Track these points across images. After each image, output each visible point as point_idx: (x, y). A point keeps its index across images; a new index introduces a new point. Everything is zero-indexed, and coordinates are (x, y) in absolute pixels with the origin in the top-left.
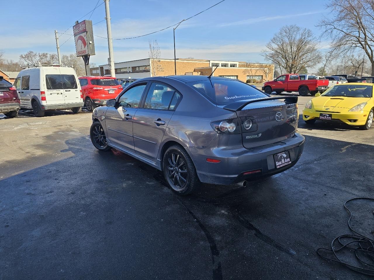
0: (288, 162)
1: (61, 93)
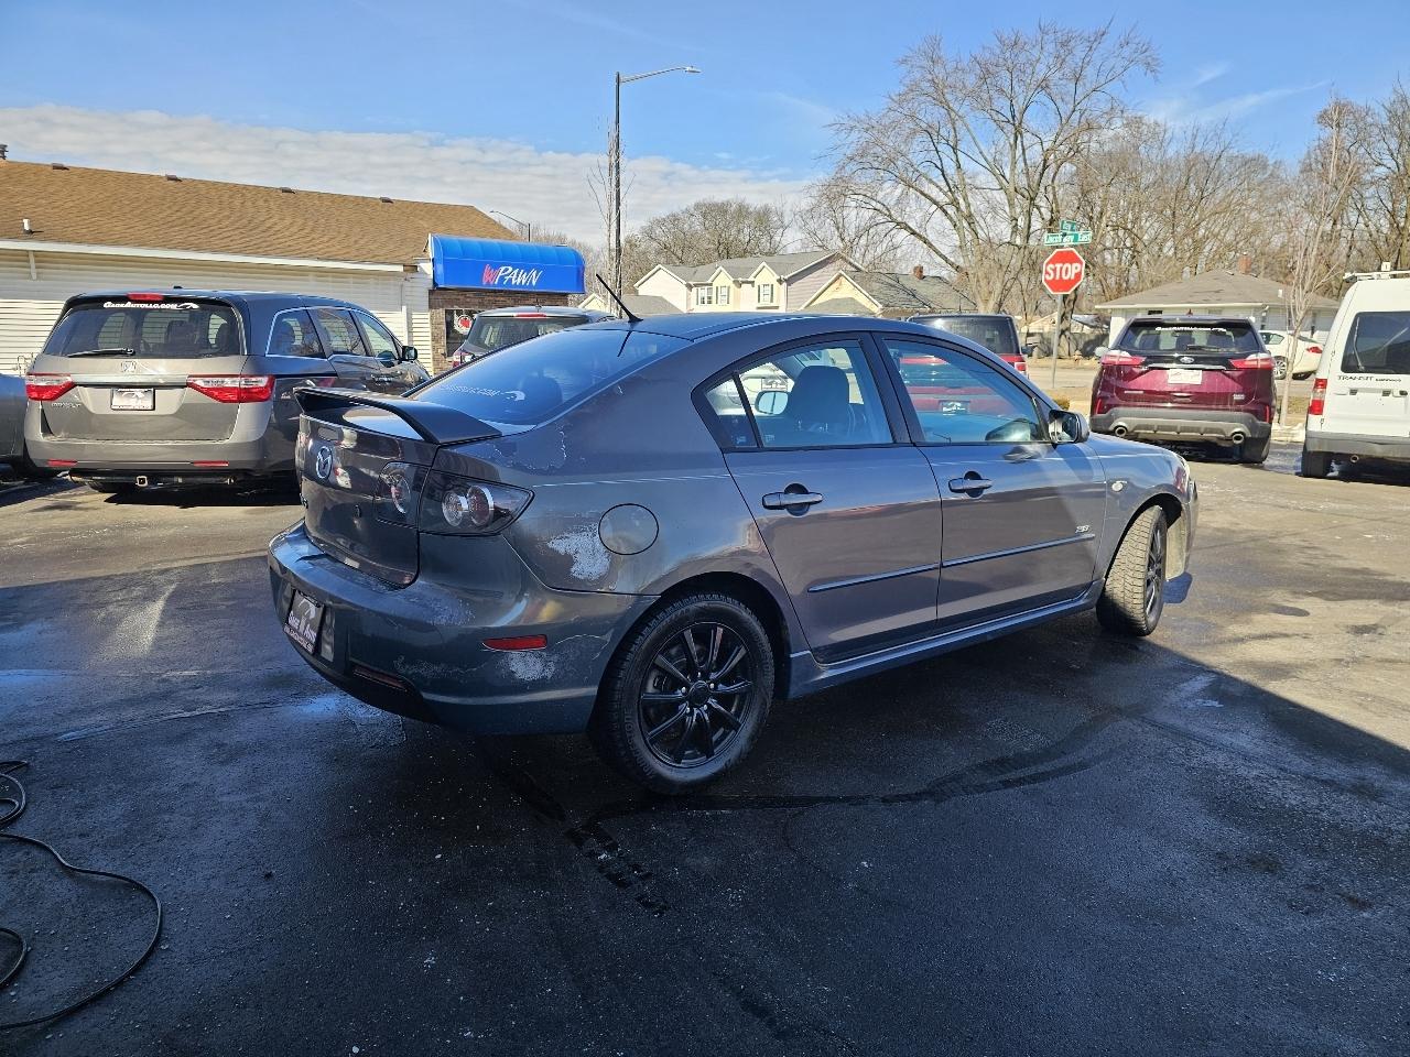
0: (309, 641)
1: (1403, 393)
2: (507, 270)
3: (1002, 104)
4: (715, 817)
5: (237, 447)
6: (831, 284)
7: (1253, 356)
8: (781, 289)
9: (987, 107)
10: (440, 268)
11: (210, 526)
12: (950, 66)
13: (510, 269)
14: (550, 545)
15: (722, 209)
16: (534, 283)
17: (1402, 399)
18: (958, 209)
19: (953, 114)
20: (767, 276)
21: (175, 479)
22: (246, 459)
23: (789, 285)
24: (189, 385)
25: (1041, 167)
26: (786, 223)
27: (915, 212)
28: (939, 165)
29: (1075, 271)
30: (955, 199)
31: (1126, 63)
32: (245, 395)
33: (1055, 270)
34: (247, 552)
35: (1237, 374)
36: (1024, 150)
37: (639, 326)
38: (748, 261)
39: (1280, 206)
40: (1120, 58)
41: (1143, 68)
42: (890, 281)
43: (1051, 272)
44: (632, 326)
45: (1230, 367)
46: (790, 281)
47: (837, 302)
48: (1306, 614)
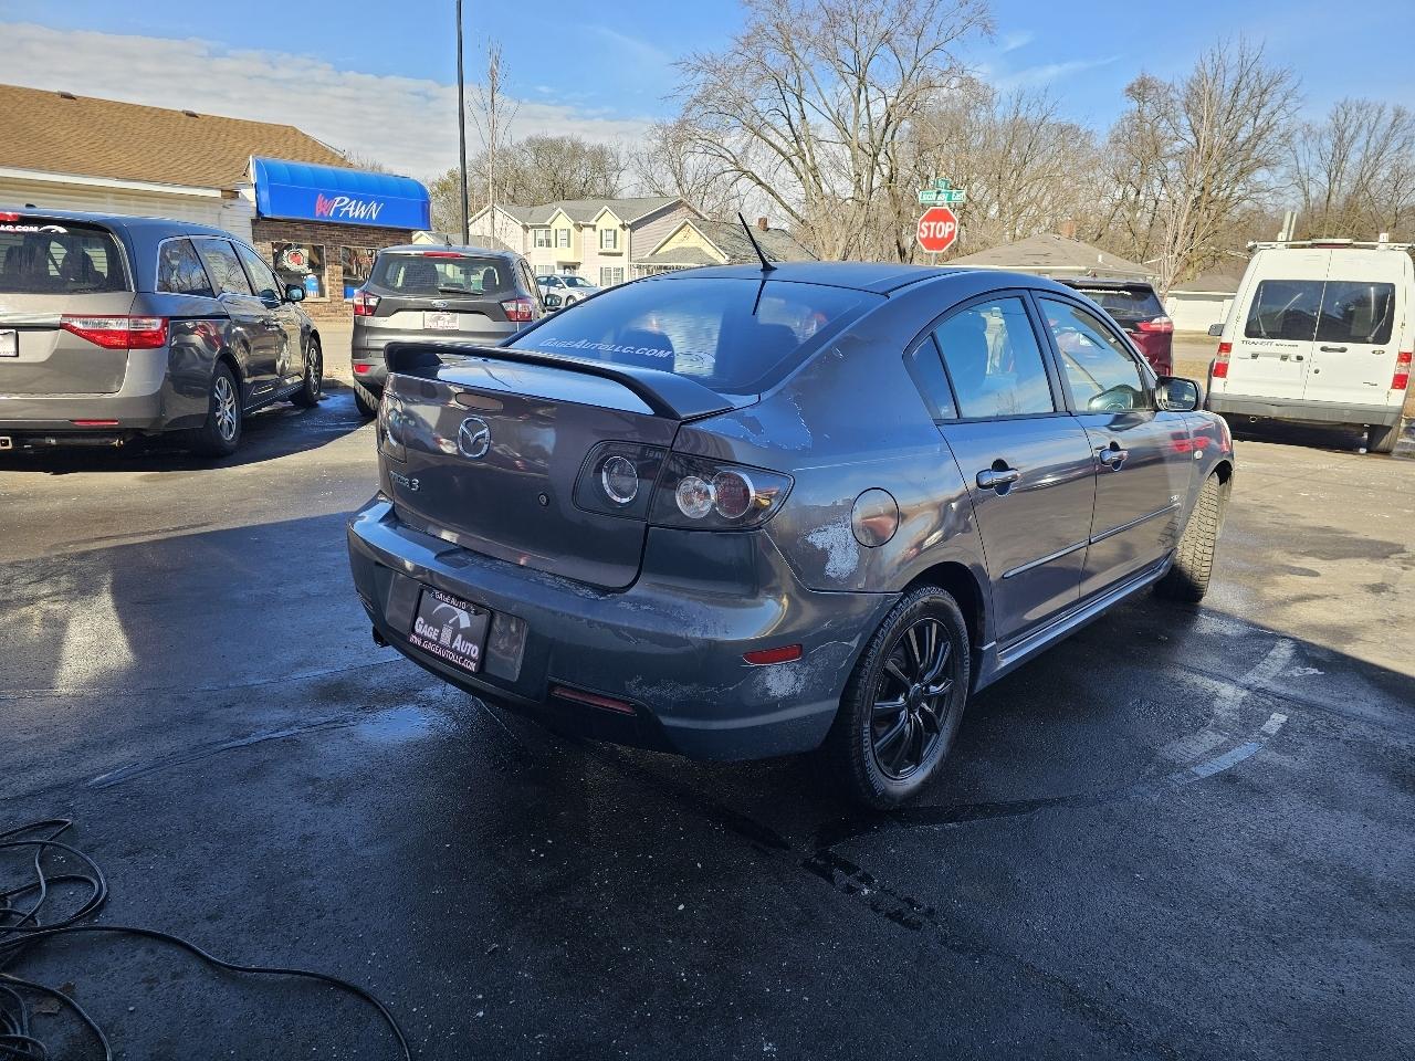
0: (465, 656)
1: (1300, 358)
2: (343, 201)
3: (848, 54)
4: (944, 831)
5: (127, 402)
6: (678, 231)
7: (1156, 320)
8: (624, 235)
9: (834, 57)
10: (265, 195)
11: (106, 498)
12: (795, 13)
13: (347, 200)
14: (809, 539)
15: (555, 146)
16: (374, 216)
17: (1299, 364)
18: (804, 161)
19: (796, 60)
20: (609, 221)
21: (47, 441)
22: (140, 417)
23: (632, 231)
24: (62, 326)
25: (883, 123)
26: (622, 165)
27: (761, 161)
28: (786, 113)
29: (947, 230)
30: (802, 150)
31: (965, 22)
32: (136, 340)
33: (929, 228)
34: (175, 529)
35: (1143, 336)
36: (868, 103)
37: (773, 275)
38: (589, 203)
39: (1091, 175)
40: (959, 18)
41: (980, 29)
42: (736, 232)
43: (926, 230)
44: (765, 275)
45: (1137, 329)
46: (633, 227)
47: (684, 253)
48: (1317, 575)
